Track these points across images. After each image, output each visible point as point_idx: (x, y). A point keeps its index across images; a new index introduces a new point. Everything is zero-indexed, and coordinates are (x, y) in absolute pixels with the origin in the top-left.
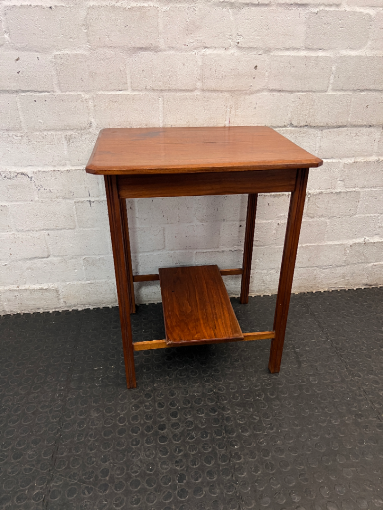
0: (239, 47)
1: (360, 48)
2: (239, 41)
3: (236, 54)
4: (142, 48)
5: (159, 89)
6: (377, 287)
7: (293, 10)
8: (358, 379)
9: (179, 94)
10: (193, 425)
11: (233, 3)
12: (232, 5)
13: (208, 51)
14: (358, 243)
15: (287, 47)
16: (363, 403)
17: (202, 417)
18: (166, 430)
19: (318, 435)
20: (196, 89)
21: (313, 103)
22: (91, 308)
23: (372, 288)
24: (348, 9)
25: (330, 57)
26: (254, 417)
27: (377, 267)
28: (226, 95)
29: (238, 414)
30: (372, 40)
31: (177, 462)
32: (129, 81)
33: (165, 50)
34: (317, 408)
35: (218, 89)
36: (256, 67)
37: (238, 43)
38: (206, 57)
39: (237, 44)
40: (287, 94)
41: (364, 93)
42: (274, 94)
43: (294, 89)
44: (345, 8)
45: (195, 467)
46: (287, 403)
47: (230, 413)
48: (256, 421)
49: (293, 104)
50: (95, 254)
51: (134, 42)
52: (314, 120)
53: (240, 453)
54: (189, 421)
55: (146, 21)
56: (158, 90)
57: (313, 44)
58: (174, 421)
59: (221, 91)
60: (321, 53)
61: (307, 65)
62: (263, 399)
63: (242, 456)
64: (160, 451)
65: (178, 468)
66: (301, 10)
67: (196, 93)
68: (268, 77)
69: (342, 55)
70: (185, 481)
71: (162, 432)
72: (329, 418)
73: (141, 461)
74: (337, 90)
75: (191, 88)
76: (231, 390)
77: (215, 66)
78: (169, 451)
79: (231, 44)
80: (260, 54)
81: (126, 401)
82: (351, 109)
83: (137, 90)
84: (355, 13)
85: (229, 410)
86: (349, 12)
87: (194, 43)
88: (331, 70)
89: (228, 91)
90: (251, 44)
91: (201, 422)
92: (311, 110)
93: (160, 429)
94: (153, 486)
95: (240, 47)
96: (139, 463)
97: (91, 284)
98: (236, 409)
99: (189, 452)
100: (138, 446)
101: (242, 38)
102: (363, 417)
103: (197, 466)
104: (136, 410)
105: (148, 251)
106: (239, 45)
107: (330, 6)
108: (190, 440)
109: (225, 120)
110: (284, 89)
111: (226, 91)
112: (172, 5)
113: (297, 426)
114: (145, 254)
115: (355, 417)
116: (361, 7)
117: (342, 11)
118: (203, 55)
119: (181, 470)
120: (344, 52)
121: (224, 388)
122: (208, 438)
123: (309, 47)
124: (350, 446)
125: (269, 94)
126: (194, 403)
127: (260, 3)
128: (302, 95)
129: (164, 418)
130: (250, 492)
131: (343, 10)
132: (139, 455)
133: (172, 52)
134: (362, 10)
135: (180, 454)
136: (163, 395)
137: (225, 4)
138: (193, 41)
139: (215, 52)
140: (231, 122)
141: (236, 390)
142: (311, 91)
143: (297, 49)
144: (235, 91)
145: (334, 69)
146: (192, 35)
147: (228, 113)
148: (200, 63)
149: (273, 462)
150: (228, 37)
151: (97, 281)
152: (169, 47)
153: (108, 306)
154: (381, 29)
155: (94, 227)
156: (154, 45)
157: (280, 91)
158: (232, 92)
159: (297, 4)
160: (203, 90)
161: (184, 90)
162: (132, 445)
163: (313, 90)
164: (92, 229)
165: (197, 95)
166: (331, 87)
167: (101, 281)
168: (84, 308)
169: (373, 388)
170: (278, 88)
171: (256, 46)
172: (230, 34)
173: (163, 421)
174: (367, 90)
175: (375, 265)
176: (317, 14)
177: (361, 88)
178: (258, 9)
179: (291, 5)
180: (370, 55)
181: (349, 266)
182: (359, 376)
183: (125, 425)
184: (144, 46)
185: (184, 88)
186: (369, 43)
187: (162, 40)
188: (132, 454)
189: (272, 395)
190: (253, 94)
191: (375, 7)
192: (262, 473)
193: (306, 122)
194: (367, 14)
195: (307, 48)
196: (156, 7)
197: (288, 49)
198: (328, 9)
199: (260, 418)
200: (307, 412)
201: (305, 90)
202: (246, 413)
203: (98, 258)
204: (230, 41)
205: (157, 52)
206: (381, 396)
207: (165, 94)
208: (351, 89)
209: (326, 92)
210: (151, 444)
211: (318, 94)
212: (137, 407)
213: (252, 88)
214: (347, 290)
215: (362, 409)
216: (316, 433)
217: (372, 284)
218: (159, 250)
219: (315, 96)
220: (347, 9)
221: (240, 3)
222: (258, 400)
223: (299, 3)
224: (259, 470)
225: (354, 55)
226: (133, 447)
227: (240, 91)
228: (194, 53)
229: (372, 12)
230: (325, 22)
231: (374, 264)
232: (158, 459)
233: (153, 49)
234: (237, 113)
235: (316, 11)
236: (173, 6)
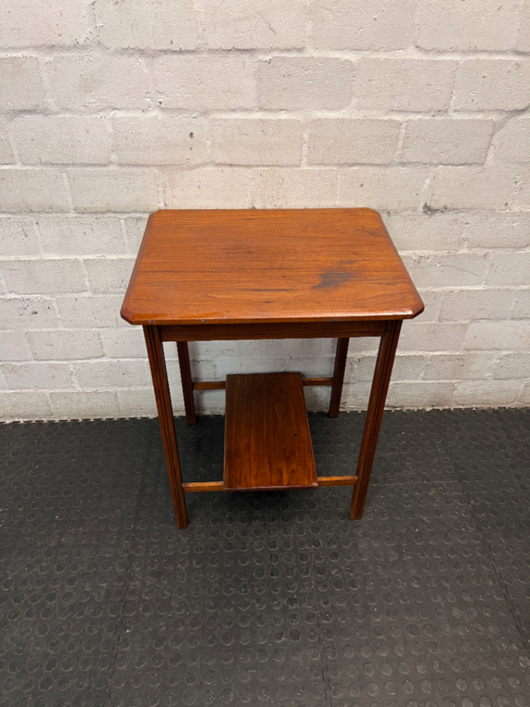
0: (162, 108)
1: (341, 107)
2: (161, 100)
3: (160, 118)
4: (25, 110)
5: (60, 162)
6: (402, 410)
7: (232, 57)
8: (314, 549)
9: (88, 169)
10: (89, 598)
11: (143, 50)
12: (142, 52)
13: (119, 114)
14: (369, 357)
15: (233, 108)
16: (306, 584)
17: (103, 587)
18: (55, 601)
19: (231, 623)
20: (110, 163)
21: (281, 181)
22: (22, 421)
23: (396, 411)
24: (316, 54)
25: (299, 121)
26: (165, 592)
27: (400, 386)
28: (156, 171)
29: (148, 586)
30: (359, 97)
31: (52, 644)
32: (16, 153)
33: (58, 113)
34: (245, 586)
35: (142, 163)
36: (191, 134)
37: (161, 103)
38: (117, 122)
39: (159, 104)
40: (242, 169)
41: (356, 168)
42: (224, 169)
43: (251, 162)
44: (311, 52)
45: (71, 652)
46: (212, 577)
47: (138, 586)
48: (165, 598)
49: (253, 183)
50: (14, 361)
51: (12, 103)
52: (287, 203)
53: (129, 639)
54: (85, 591)
55: (24, 76)
56: (57, 164)
57: (271, 104)
58: (68, 591)
59: (147, 166)
60: (283, 116)
61: (265, 131)
62: (186, 569)
63: (130, 643)
64: (39, 628)
65: (51, 652)
66: (245, 56)
67: (111, 168)
68: (212, 146)
69: (315, 118)
70: (53, 669)
71: (49, 603)
72: (254, 601)
73: (12, 639)
74: (314, 164)
75: (102, 162)
76: (151, 553)
77: (132, 133)
78: (49, 629)
79: (150, 104)
80: (194, 118)
81: (21, 558)
82: (339, 189)
83: (29, 164)
84: (326, 60)
85: (138, 579)
86: (318, 58)
87: (97, 104)
88: (302, 139)
89: (156, 166)
90: (180, 105)
91: (99, 593)
92: (280, 190)
93: (47, 599)
94: (16, 670)
95: (164, 109)
96: (9, 641)
97: (16, 393)
98: (147, 579)
99: (71, 633)
100: (15, 620)
101: (164, 96)
102: (296, 602)
103: (74, 651)
104: (28, 572)
105: (83, 359)
106: (162, 105)
107: (289, 50)
108: (77, 618)
109: (159, 203)
110: (236, 163)
111: (152, 166)
112: (55, 54)
113: (212, 608)
114: (80, 361)
115: (287, 602)
116: (337, 50)
117: (308, 58)
118: (113, 118)
119: (55, 655)
120: (319, 114)
121: (144, 549)
122: (100, 615)
123: (265, 107)
124: (263, 641)
125: (217, 169)
126: (100, 567)
127: (183, 49)
128: (264, 171)
129: (58, 586)
130: (122, 690)
131: (308, 55)
132: (13, 631)
133: (68, 115)
134: (338, 55)
135: (60, 634)
136: (67, 554)
137: (132, 51)
138: (95, 101)
139: (129, 115)
140: (167, 204)
141: (158, 553)
142: (278, 166)
143: (248, 110)
144: (166, 165)
145: (306, 136)
146: (92, 94)
147: (161, 194)
148: (111, 130)
149: (163, 654)
150: (145, 95)
151: (23, 391)
152: (62, 109)
153: (43, 419)
154: (370, 80)
155: (5, 329)
156: (40, 108)
157: (231, 165)
158: (161, 166)
159: (238, 50)
160: (121, 165)
161: (95, 165)
162: (10, 617)
163: (280, 164)
164: (4, 331)
165: (114, 170)
166: (305, 160)
167: (28, 391)
168: (12, 421)
169: (328, 563)
170: (228, 161)
171: (186, 107)
172: (147, 91)
173: (55, 589)
174: (359, 164)
175: (397, 384)
176: (270, 63)
177: (349, 161)
178: (182, 57)
179: (230, 50)
180: (357, 118)
181: (360, 384)
182: (318, 545)
183: (10, 590)
184: (27, 109)
185: (94, 162)
186: (355, 101)
187: (51, 100)
188: (6, 629)
189: (197, 564)
190: (194, 169)
191: (358, 50)
192: (145, 667)
193: (275, 206)
194: (347, 61)
195: (261, 109)
196: (33, 57)
197: (234, 110)
198: (285, 55)
199: (172, 594)
200: (231, 591)
201: (267, 164)
202: (158, 586)
203: (19, 364)
204: (148, 100)
205: (46, 115)
206: (332, 575)
207: (69, 169)
208: (334, 163)
209: (298, 166)
210: (31, 619)
211: (288, 170)
212: (30, 567)
213: (191, 161)
214: (360, 411)
215: (301, 592)
216: (229, 619)
217: (396, 405)
218: (98, 357)
219: (283, 171)
220: (314, 55)
221: (153, 50)
222: (179, 569)
223: (240, 48)
224: (143, 663)
225: (334, 118)
226: (10, 620)
227: (174, 165)
228: (99, 116)
229: (353, 57)
230: (284, 73)
231: (396, 382)
232: (32, 638)
233: (40, 112)
234: (174, 194)
235: (268, 58)
236: (58, 55)
